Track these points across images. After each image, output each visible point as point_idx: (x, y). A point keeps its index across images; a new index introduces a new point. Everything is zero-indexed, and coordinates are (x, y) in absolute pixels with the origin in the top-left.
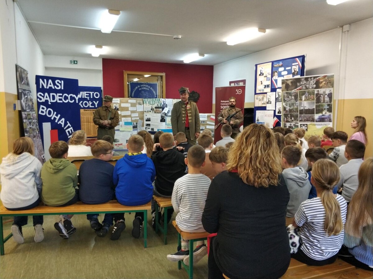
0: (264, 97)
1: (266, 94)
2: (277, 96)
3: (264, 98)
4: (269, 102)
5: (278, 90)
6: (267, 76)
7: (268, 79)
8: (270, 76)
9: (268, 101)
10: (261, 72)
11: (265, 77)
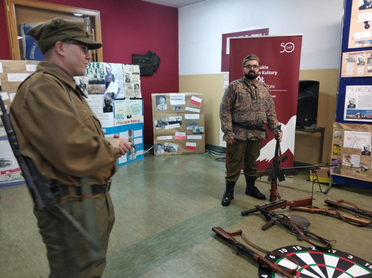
10: (365, 2)
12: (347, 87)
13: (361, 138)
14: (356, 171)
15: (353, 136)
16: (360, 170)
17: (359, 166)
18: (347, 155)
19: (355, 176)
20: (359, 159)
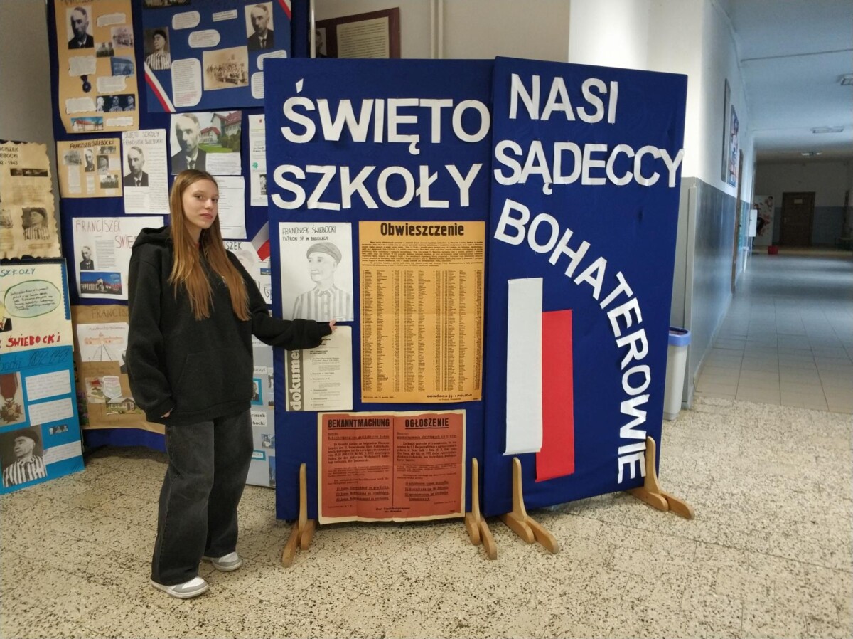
0: (106, 152)
1: (117, 141)
2: (176, 149)
3: (106, 157)
4: (136, 178)
5: (176, 120)
6: (110, 53)
7: (122, 67)
8: (128, 53)
9: (127, 172)
10: (75, 31)
11: (101, 54)
12: (74, 220)
13: (112, 337)
14: (119, 412)
15: (95, 334)
16: (124, 407)
17: (123, 399)
18: (92, 380)
19: (118, 421)
20: (119, 384)
